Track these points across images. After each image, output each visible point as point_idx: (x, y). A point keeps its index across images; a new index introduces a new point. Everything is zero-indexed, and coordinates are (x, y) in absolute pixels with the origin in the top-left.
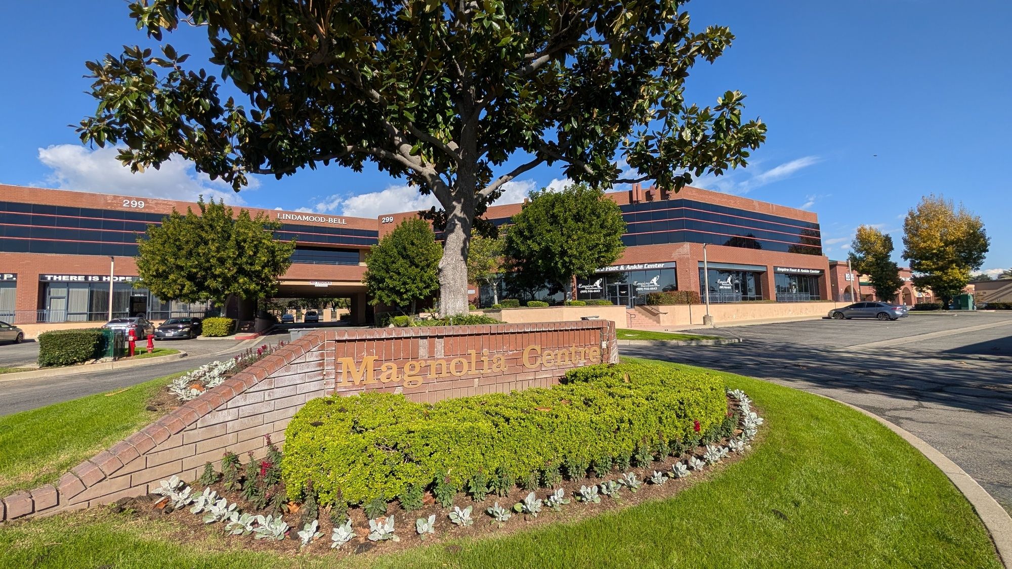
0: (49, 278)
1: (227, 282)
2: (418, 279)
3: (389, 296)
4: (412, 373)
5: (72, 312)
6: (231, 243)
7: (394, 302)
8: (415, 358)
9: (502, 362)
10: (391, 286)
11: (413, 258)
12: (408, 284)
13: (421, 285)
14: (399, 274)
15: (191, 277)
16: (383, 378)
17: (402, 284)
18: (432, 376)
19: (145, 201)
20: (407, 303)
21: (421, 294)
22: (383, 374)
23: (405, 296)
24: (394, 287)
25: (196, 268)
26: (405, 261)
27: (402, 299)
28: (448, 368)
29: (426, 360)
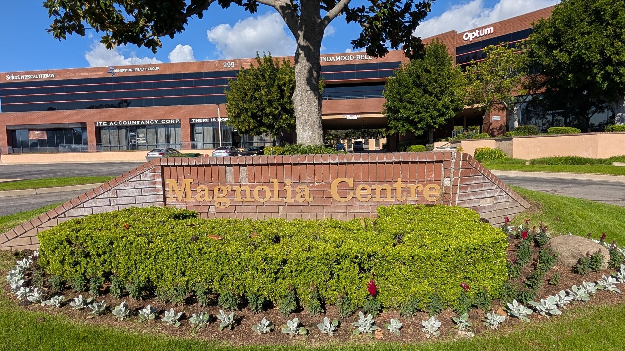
0: (194, 120)
1: (275, 118)
2: (431, 107)
3: (403, 126)
4: (221, 195)
5: (206, 143)
6: (275, 88)
7: (408, 131)
8: (224, 183)
9: (307, 192)
10: (405, 116)
11: (426, 86)
12: (421, 113)
13: (435, 113)
14: (412, 103)
15: (254, 116)
16: (198, 197)
17: (415, 114)
18: (238, 199)
19: (234, 61)
20: (421, 132)
21: (435, 123)
22: (198, 194)
23: (419, 126)
24: (408, 118)
25: (255, 109)
26: (418, 90)
27: (417, 129)
28: (252, 194)
29: (232, 185)
